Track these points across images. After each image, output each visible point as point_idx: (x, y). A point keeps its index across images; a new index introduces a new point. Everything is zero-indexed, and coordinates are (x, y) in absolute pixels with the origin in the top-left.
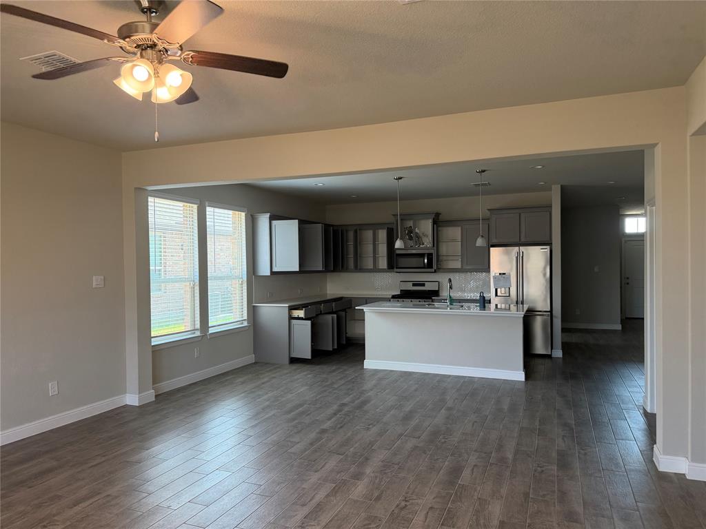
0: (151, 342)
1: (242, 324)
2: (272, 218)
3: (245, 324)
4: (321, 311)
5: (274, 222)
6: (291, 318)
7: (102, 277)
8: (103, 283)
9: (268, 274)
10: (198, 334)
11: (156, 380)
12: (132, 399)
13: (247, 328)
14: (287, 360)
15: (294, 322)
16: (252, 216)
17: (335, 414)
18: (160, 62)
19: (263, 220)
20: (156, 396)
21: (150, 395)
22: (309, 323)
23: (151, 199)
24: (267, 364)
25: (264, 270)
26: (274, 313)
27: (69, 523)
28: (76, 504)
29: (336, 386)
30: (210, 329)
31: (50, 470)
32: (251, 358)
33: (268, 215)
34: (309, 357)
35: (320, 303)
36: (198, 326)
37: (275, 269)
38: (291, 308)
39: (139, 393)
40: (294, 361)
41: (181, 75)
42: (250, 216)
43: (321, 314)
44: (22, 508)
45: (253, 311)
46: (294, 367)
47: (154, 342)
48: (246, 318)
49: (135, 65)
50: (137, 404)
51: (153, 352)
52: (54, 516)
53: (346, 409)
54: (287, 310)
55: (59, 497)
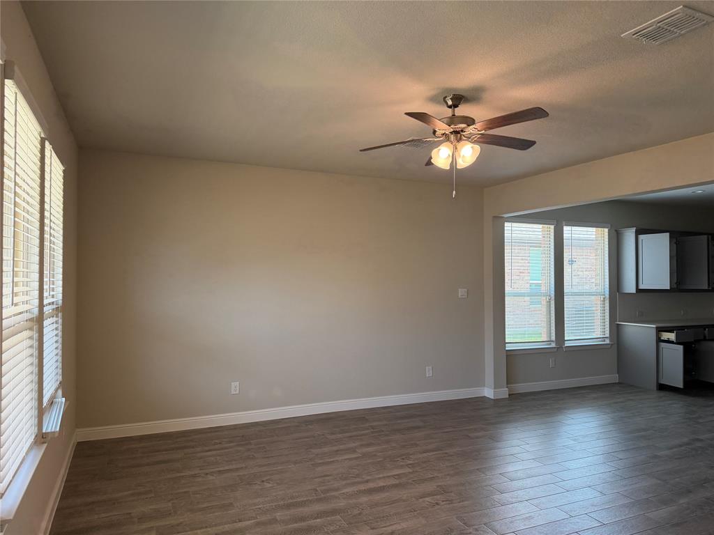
0: (505, 347)
1: (604, 341)
2: (638, 233)
3: (607, 341)
4: (705, 337)
5: (641, 237)
6: (659, 340)
7: (466, 290)
8: (466, 294)
9: (634, 291)
10: (553, 345)
11: (510, 380)
12: (488, 392)
13: (609, 346)
14: (654, 386)
15: (663, 345)
16: (616, 231)
17: (681, 446)
18: (459, 140)
19: (629, 236)
20: (509, 395)
21: (504, 393)
22: (681, 347)
23: (507, 224)
24: (632, 386)
25: (629, 286)
26: (640, 333)
27: (416, 461)
28: (425, 452)
29: (700, 421)
30: (566, 342)
31: (418, 427)
32: (615, 378)
33: (634, 230)
34: (681, 385)
35: (704, 327)
36: (553, 338)
37: (641, 287)
38: (660, 330)
39: (495, 388)
40: (662, 387)
41: (472, 147)
42: (614, 231)
43: (705, 339)
44: (394, 445)
45: (616, 330)
46: (662, 394)
47: (508, 347)
48: (608, 335)
49: (439, 150)
50: (493, 398)
51: (507, 356)
52: (411, 455)
53: (699, 444)
54: (654, 332)
55: (417, 445)
